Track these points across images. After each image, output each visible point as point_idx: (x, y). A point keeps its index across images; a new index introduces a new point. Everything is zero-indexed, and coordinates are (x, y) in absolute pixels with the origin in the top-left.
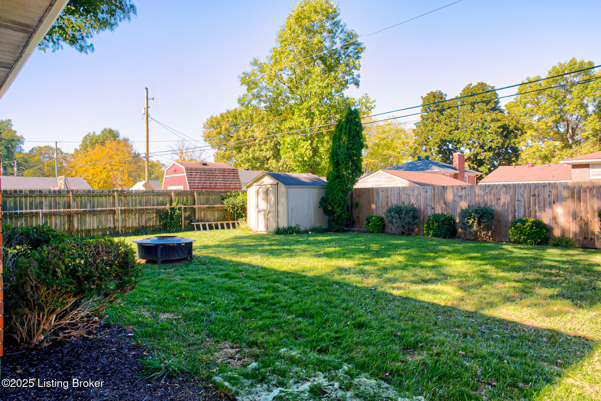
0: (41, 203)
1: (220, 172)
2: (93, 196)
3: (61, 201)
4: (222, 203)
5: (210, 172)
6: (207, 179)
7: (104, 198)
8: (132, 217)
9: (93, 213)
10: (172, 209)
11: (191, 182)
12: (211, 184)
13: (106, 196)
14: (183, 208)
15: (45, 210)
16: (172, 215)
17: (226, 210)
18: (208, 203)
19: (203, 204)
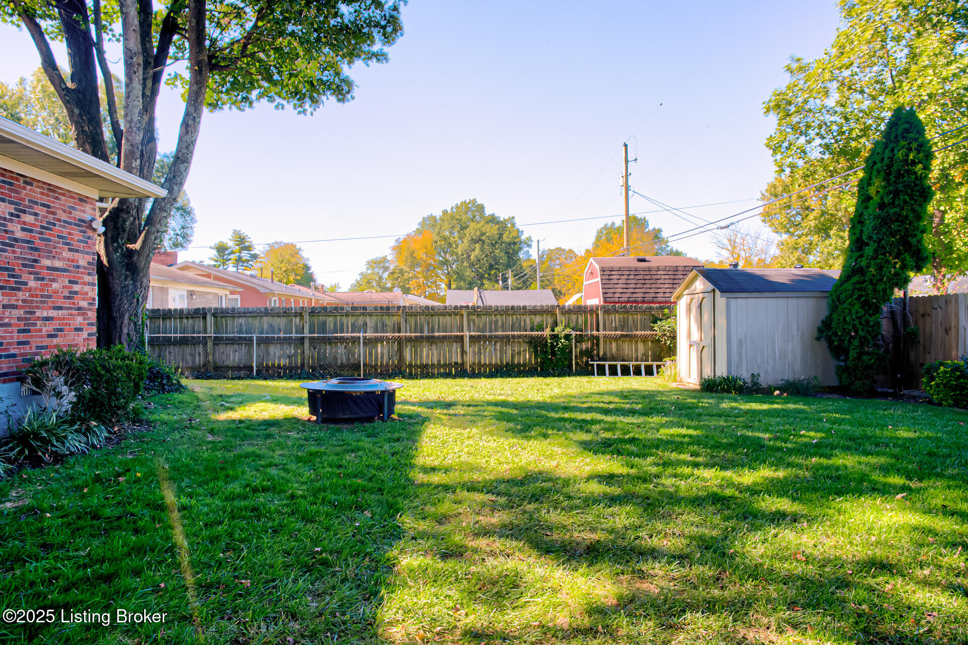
0: (365, 324)
1: (666, 273)
2: (432, 315)
3: (390, 321)
4: (652, 329)
5: (648, 273)
6: (638, 286)
7: (448, 318)
8: (489, 348)
9: (431, 340)
10: (555, 337)
11: (608, 291)
12: (646, 295)
13: (450, 315)
14: (574, 335)
15: (369, 335)
16: (553, 347)
17: (659, 341)
18: (626, 329)
19: (616, 330)
